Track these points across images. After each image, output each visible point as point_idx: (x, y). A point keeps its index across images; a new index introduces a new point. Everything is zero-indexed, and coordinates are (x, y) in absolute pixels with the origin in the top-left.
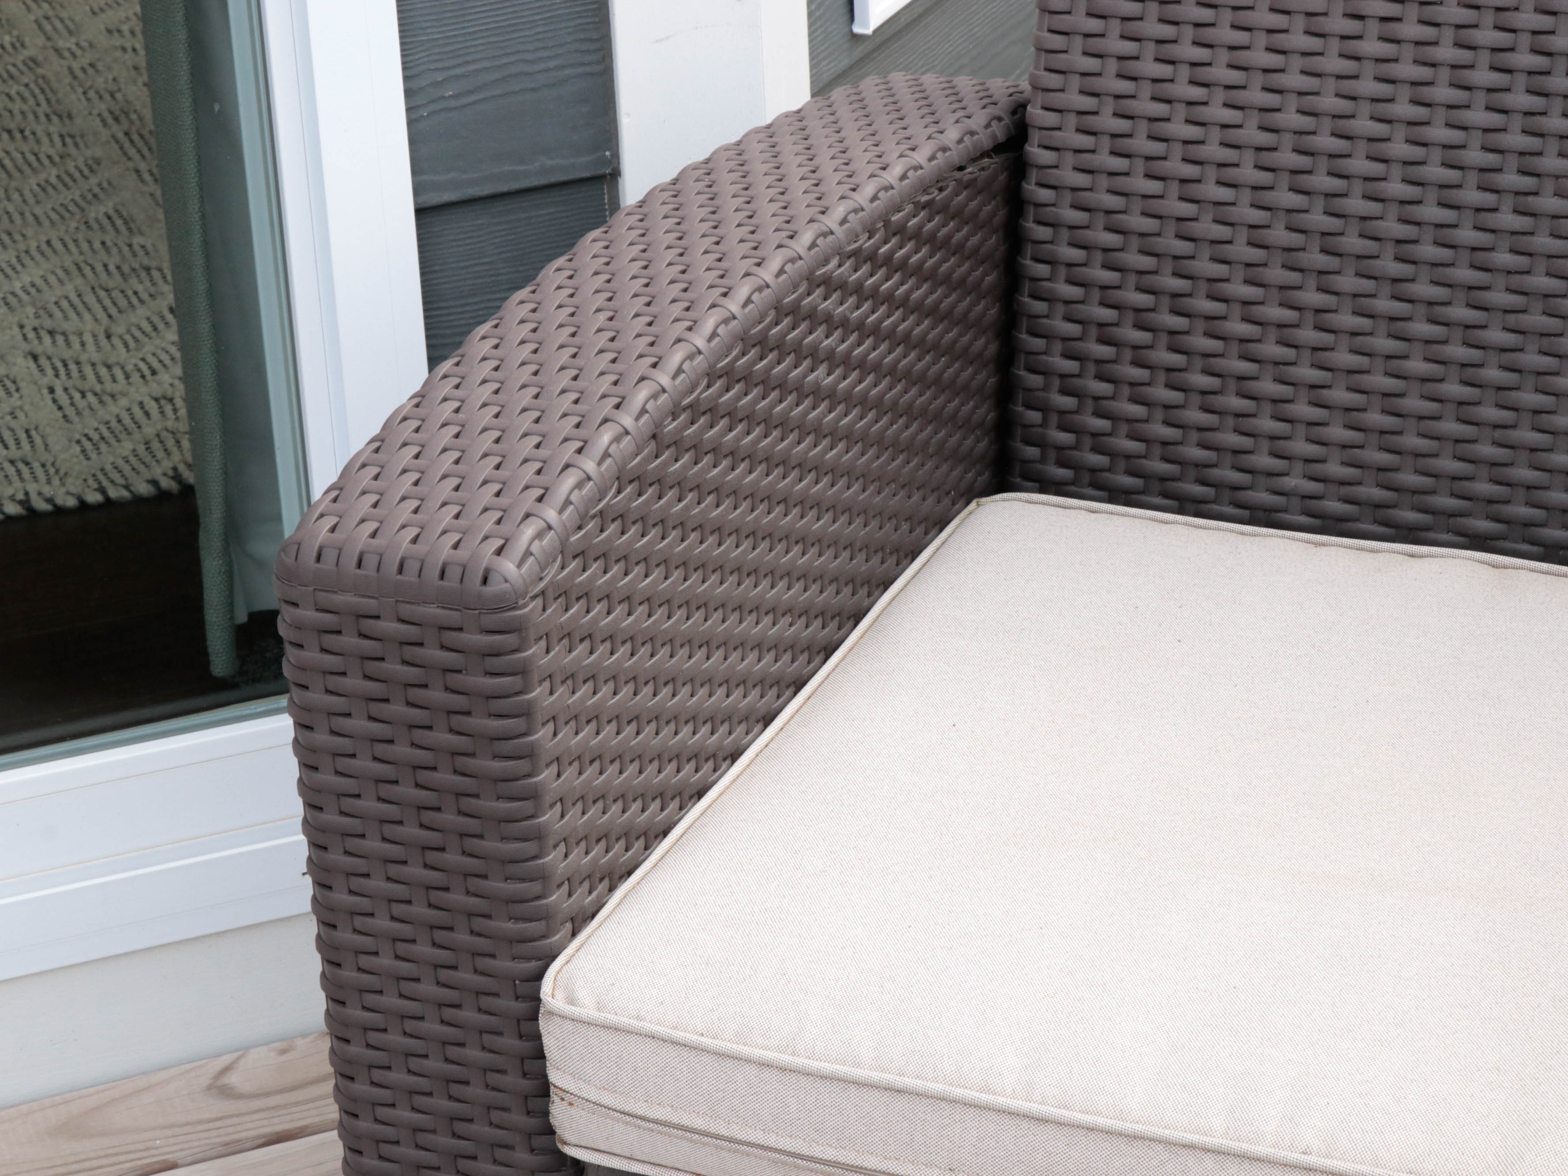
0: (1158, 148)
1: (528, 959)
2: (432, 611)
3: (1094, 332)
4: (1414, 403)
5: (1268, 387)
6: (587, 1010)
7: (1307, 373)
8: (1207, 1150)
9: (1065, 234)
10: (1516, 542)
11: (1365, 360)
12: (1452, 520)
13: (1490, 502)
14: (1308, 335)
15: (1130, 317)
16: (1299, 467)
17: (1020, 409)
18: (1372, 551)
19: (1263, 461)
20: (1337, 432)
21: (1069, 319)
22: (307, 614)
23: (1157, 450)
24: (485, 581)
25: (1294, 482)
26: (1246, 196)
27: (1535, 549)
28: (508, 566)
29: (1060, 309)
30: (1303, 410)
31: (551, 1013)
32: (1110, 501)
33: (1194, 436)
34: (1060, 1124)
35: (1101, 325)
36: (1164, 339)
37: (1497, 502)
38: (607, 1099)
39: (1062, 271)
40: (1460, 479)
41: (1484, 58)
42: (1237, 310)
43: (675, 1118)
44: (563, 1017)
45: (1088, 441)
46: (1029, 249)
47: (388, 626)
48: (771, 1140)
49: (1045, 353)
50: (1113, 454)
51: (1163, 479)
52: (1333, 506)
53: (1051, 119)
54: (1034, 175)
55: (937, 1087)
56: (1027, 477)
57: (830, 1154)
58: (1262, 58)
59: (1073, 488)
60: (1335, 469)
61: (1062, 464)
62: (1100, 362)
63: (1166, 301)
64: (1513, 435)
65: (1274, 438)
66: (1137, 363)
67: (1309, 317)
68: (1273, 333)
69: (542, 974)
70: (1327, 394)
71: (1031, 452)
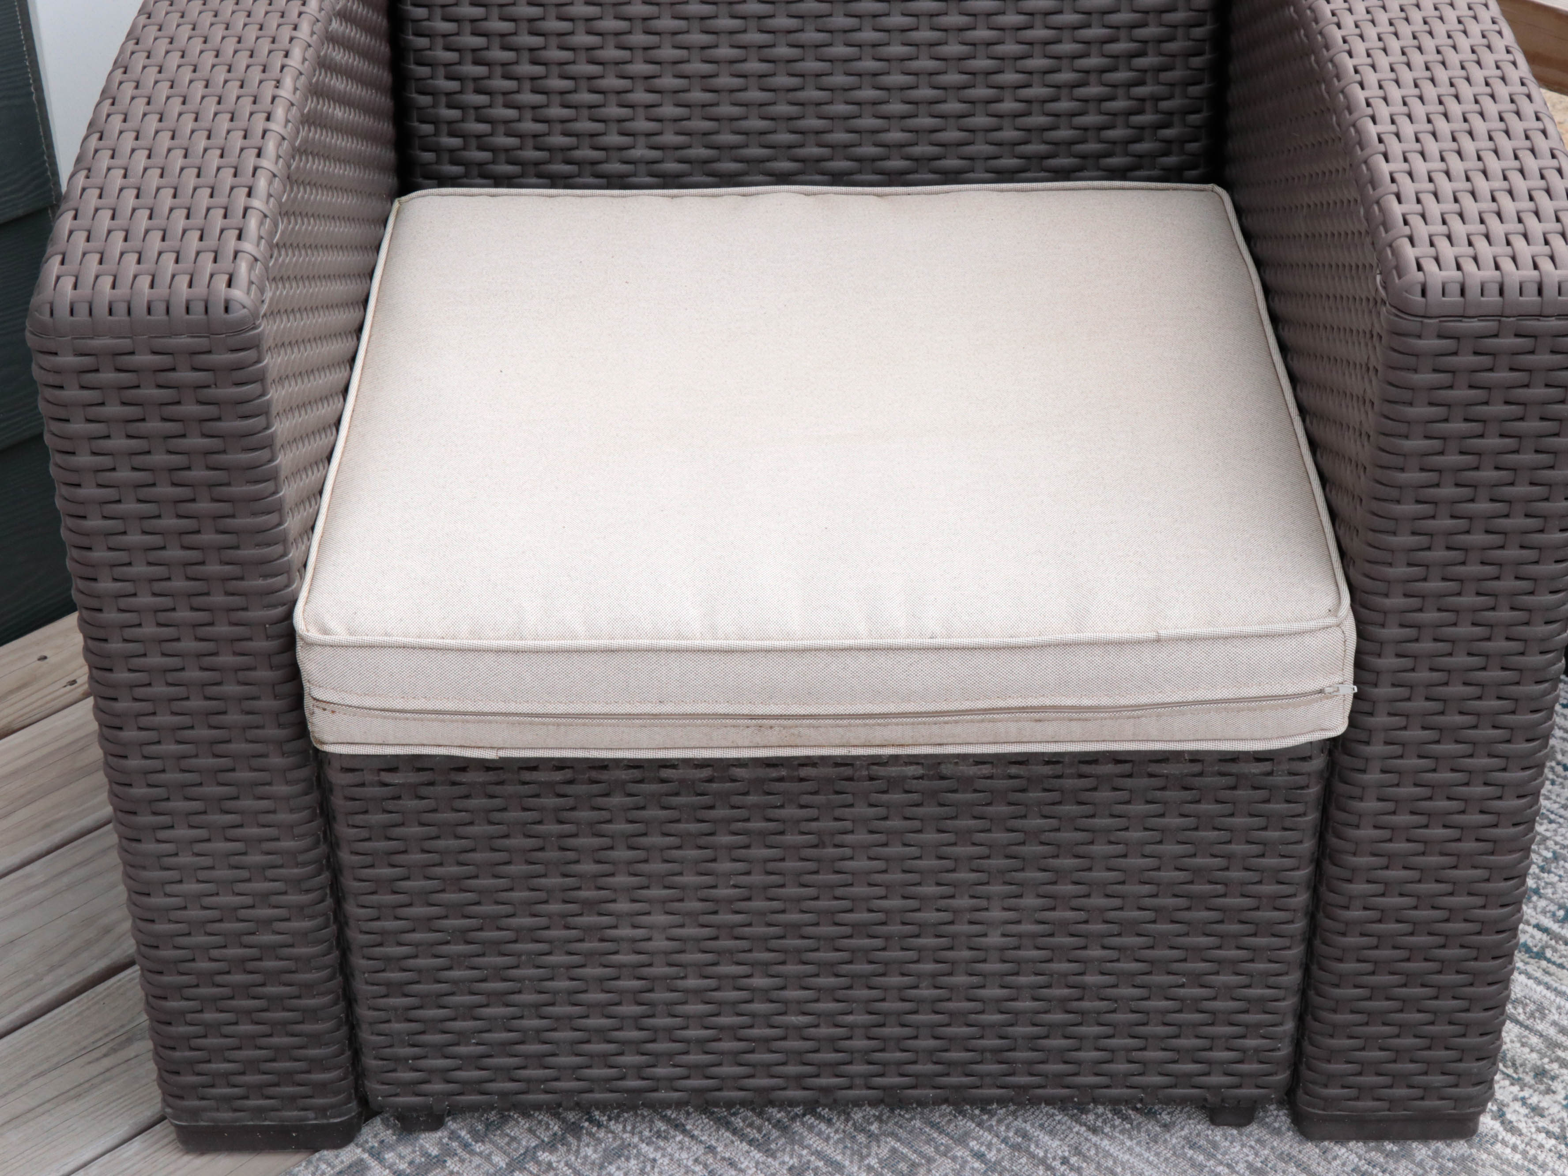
1: (274, 606)
2: (184, 341)
3: (469, 57)
4: (725, 81)
5: (612, 82)
6: (341, 635)
7: (640, 68)
8: (860, 649)
10: (811, 175)
11: (684, 53)
12: (761, 165)
13: (790, 147)
14: (639, 38)
15: (496, 41)
16: (642, 141)
17: (416, 124)
18: (713, 196)
19: (614, 139)
20: (669, 110)
21: (447, 48)
22: (68, 360)
23: (530, 142)
24: (227, 310)
25: (639, 152)
27: (825, 178)
28: (238, 294)
29: (440, 42)
30: (640, 96)
31: (310, 645)
32: (497, 185)
33: (558, 127)
34: (743, 651)
35: (474, 50)
36: (526, 55)
37: (795, 147)
38: (369, 702)
39: (438, 12)
40: (765, 133)
42: (581, 26)
43: (430, 706)
44: (323, 645)
45: (473, 143)
47: (144, 359)
48: (512, 708)
49: (432, 78)
50: (493, 150)
51: (537, 164)
52: (671, 166)
55: (645, 642)
56: (427, 177)
57: (561, 709)
59: (465, 180)
60: (669, 138)
61: (453, 163)
62: (476, 79)
63: (524, 26)
64: (801, 95)
65: (620, 121)
66: (506, 77)
67: (638, 25)
68: (611, 41)
69: (289, 616)
70: (658, 83)
71: (428, 156)
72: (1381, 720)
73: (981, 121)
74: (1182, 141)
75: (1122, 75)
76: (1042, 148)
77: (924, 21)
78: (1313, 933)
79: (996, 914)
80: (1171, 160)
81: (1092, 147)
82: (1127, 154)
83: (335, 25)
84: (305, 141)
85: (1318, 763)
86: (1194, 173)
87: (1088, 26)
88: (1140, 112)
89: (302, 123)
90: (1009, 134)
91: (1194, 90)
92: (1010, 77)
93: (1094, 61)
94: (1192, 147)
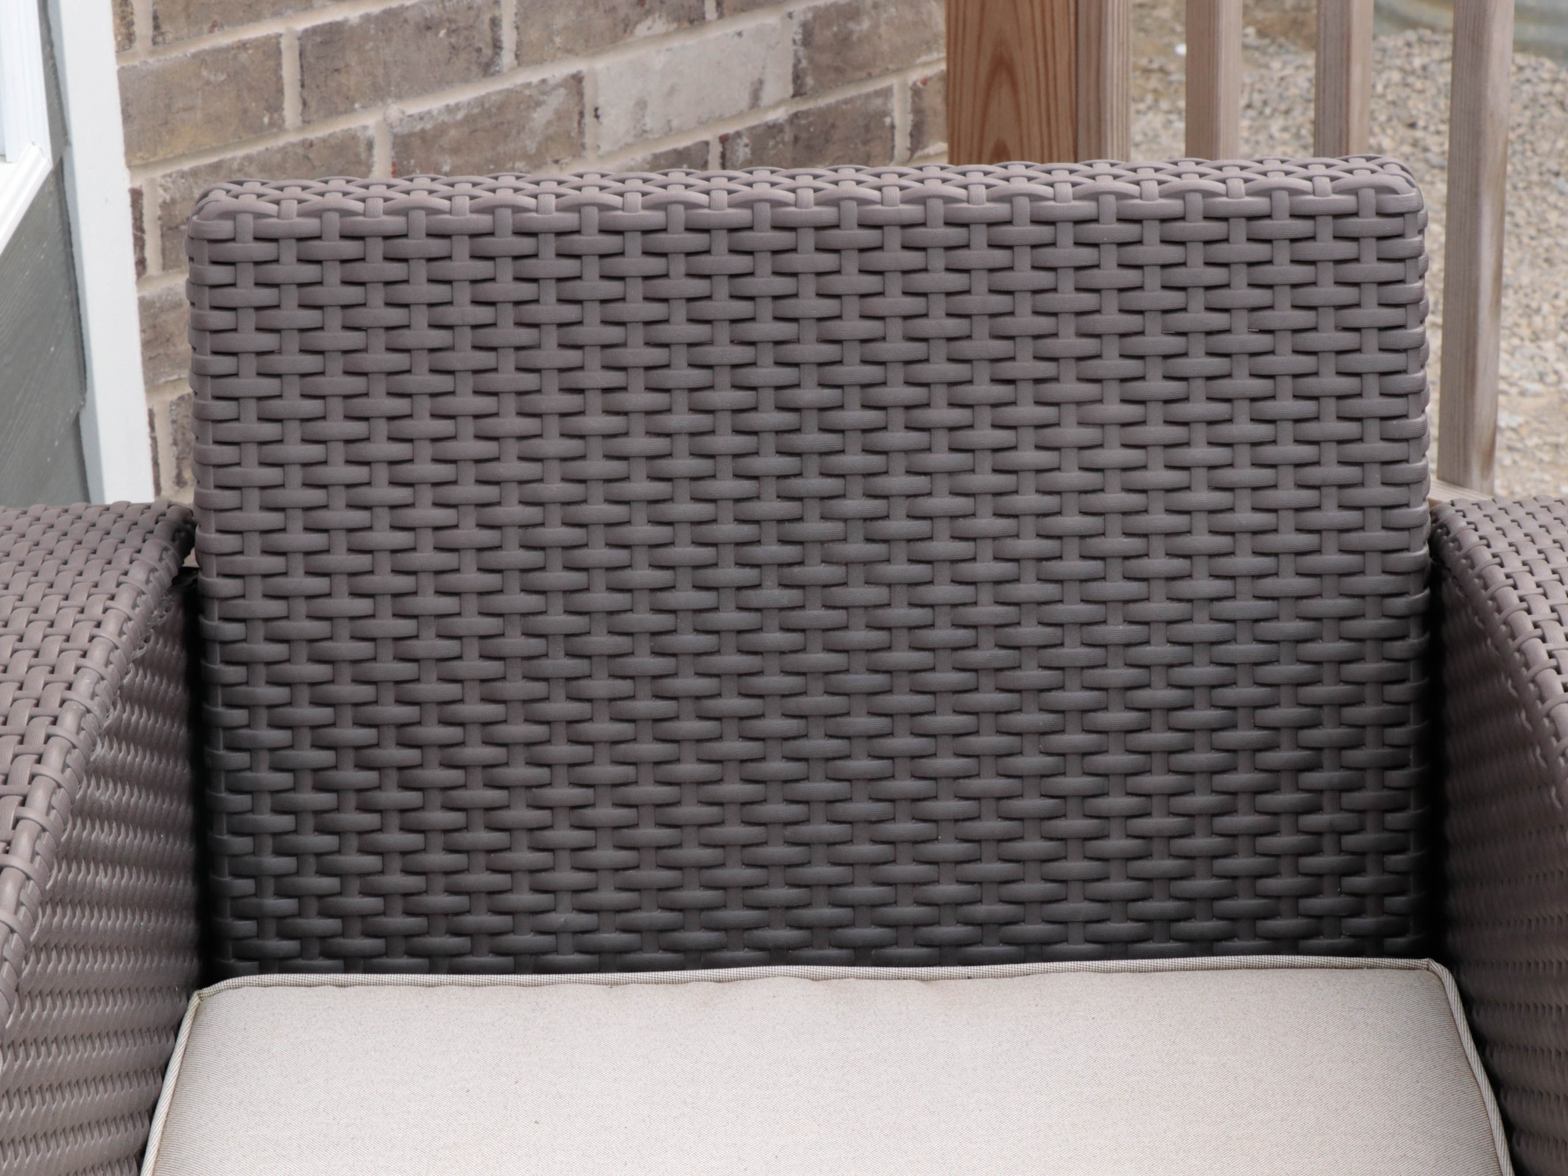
0: (362, 561)
3: (308, 780)
4: (690, 811)
5: (521, 814)
7: (563, 793)
9: (262, 672)
10: (821, 948)
11: (629, 771)
12: (746, 935)
13: (789, 908)
14: (562, 750)
15: (349, 757)
16: (566, 900)
17: (228, 879)
18: (673, 982)
19: (524, 898)
20: (607, 855)
21: (276, 768)
23: (398, 904)
25: (562, 917)
26: (472, 604)
27: (843, 953)
29: (265, 758)
30: (564, 835)
32: (347, 970)
33: (440, 882)
35: (316, 770)
36: (393, 777)
37: (797, 907)
39: (263, 715)
40: (752, 887)
41: (725, 421)
42: (475, 734)
45: (313, 906)
46: (219, 694)
49: (252, 811)
50: (343, 916)
51: (408, 936)
52: (610, 938)
53: (230, 542)
54: (216, 609)
56: (242, 957)
58: (471, 448)
59: (301, 962)
60: (608, 896)
61: (283, 935)
62: (317, 813)
63: (391, 734)
64: (806, 831)
65: (534, 871)
66: (364, 808)
67: (561, 730)
68: (520, 754)
70: (590, 814)
71: (246, 927)
73: (1076, 866)
74: (1380, 894)
75: (1285, 798)
76: (1170, 906)
77: (987, 721)
80: (1366, 922)
81: (1244, 903)
82: (1298, 914)
83: (101, 751)
84: (46, 931)
86: (1401, 941)
87: (1233, 726)
88: (1316, 851)
89: (43, 904)
90: (1118, 886)
91: (1395, 819)
92: (1118, 802)
93: (1241, 778)
94: (1396, 902)
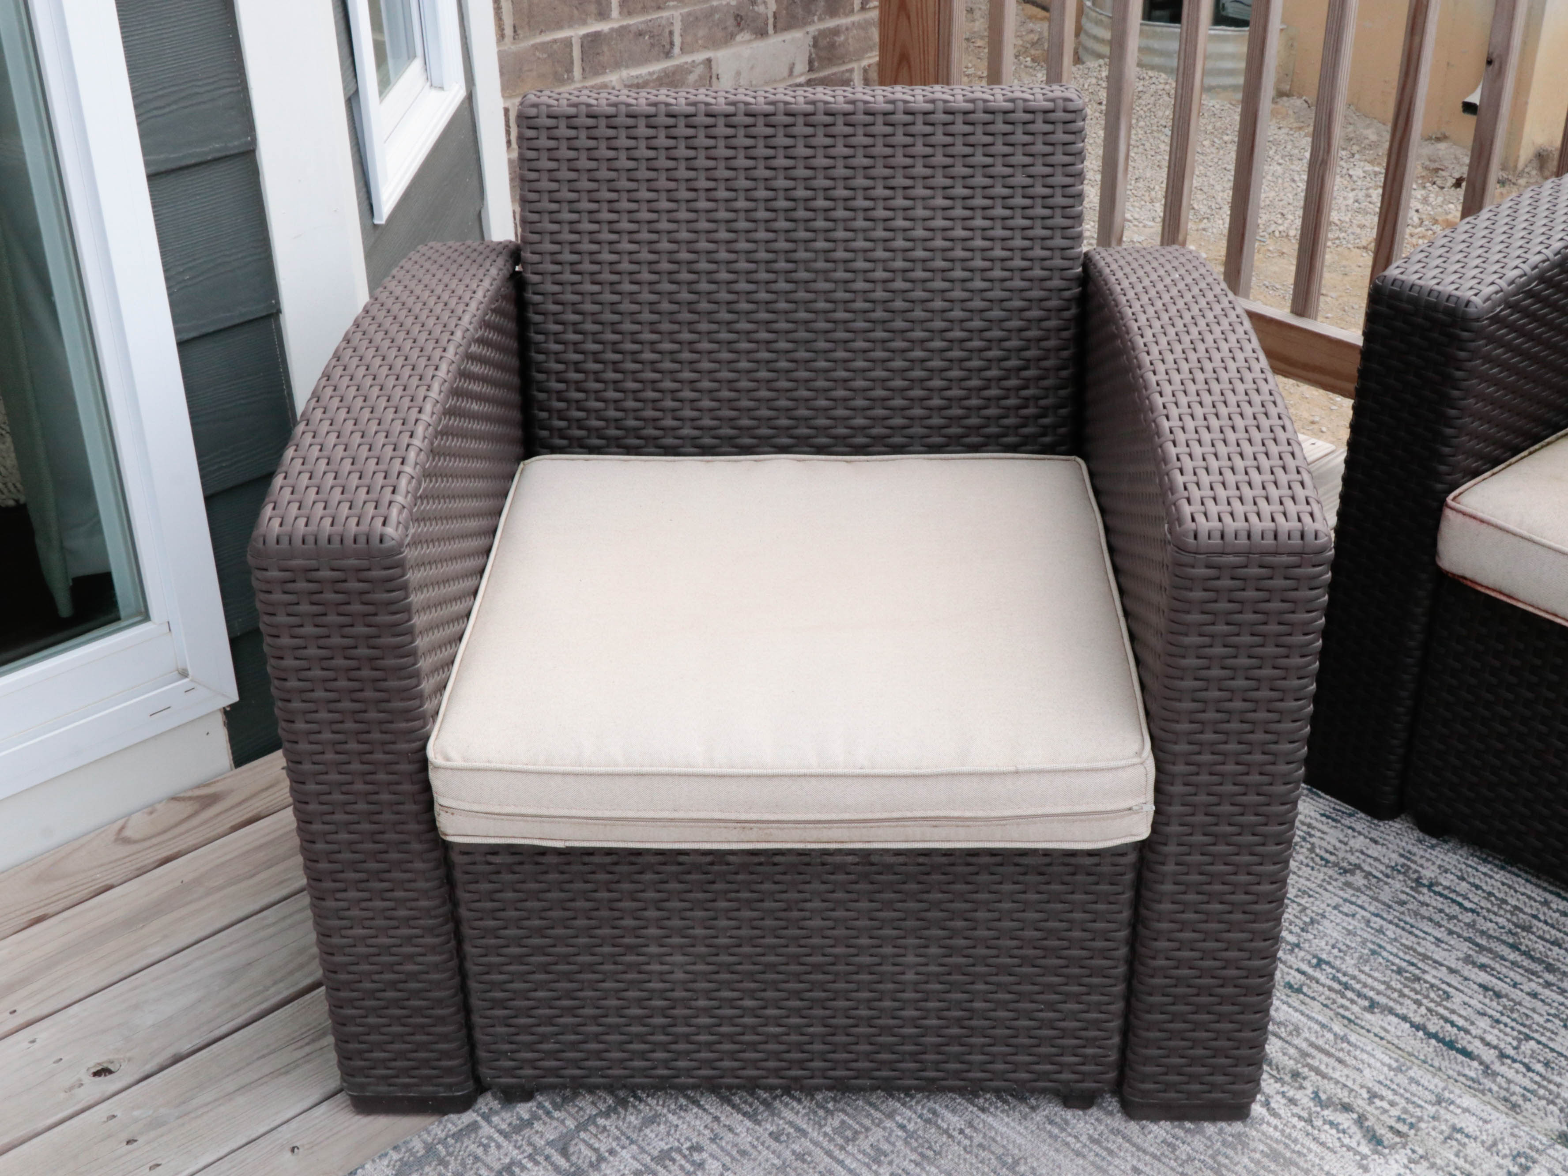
0: (596, 268)
1: (414, 741)
2: (352, 562)
3: (572, 367)
4: (744, 384)
5: (668, 384)
6: (458, 763)
7: (687, 375)
8: (812, 776)
9: (551, 318)
10: (802, 447)
11: (717, 365)
12: (769, 441)
13: (788, 429)
14: (686, 356)
15: (591, 357)
16: (688, 423)
17: (536, 412)
18: (736, 461)
19: (669, 422)
20: (706, 403)
21: (558, 362)
22: (274, 574)
23: (613, 424)
24: (381, 541)
25: (686, 431)
26: (646, 288)
27: (812, 449)
28: (390, 530)
29: (552, 357)
30: (687, 394)
31: (437, 768)
32: (589, 453)
33: (631, 415)
34: (732, 776)
35: (575, 363)
36: (610, 366)
37: (792, 428)
38: (476, 808)
39: (552, 338)
40: (771, 419)
41: (761, 205)
42: (647, 347)
43: (517, 811)
44: (446, 768)
45: (574, 425)
46: (532, 328)
47: (326, 574)
48: (574, 813)
49: (547, 381)
50: (588, 429)
51: (617, 439)
52: (707, 441)
53: (536, 258)
54: (530, 289)
55: (664, 769)
56: (543, 447)
57: (608, 814)
58: (645, 215)
59: (569, 450)
60: (707, 422)
61: (561, 438)
62: (577, 382)
63: (609, 347)
64: (796, 394)
65: (674, 410)
66: (597, 381)
67: (686, 347)
68: (668, 357)
69: (424, 748)
70: (699, 385)
71: (545, 433)
72: (1174, 828)
73: (917, 412)
74: (1055, 427)
75: (1013, 382)
76: (959, 431)
77: (878, 345)
78: (1131, 977)
79: (911, 959)
80: (1047, 439)
81: (993, 430)
82: (1017, 435)
83: (474, 348)
84: (446, 426)
85: (1132, 858)
86: (1063, 448)
87: (990, 349)
88: (1026, 407)
89: (444, 414)
90: (936, 421)
91: (1062, 393)
92: (937, 383)
93: (994, 373)
94: (1062, 430)
